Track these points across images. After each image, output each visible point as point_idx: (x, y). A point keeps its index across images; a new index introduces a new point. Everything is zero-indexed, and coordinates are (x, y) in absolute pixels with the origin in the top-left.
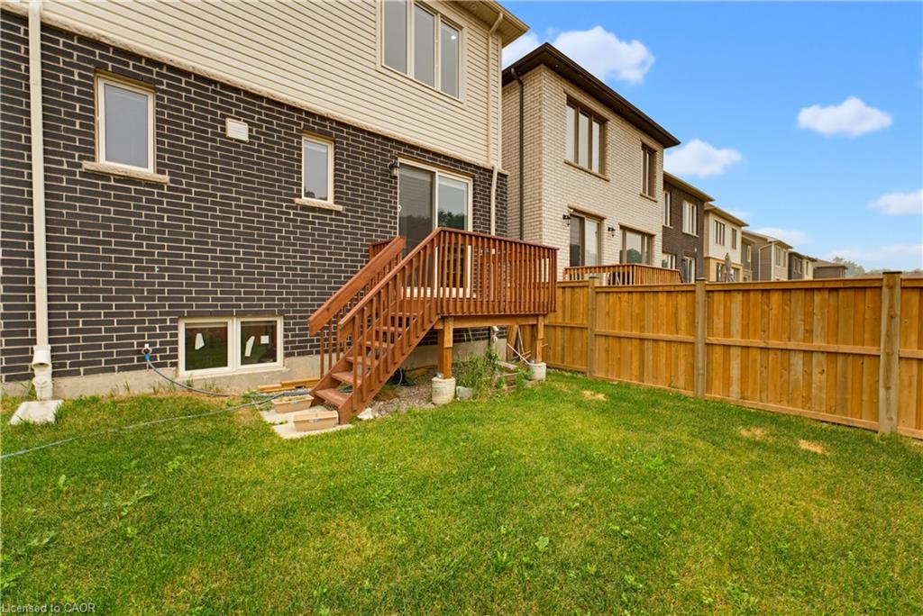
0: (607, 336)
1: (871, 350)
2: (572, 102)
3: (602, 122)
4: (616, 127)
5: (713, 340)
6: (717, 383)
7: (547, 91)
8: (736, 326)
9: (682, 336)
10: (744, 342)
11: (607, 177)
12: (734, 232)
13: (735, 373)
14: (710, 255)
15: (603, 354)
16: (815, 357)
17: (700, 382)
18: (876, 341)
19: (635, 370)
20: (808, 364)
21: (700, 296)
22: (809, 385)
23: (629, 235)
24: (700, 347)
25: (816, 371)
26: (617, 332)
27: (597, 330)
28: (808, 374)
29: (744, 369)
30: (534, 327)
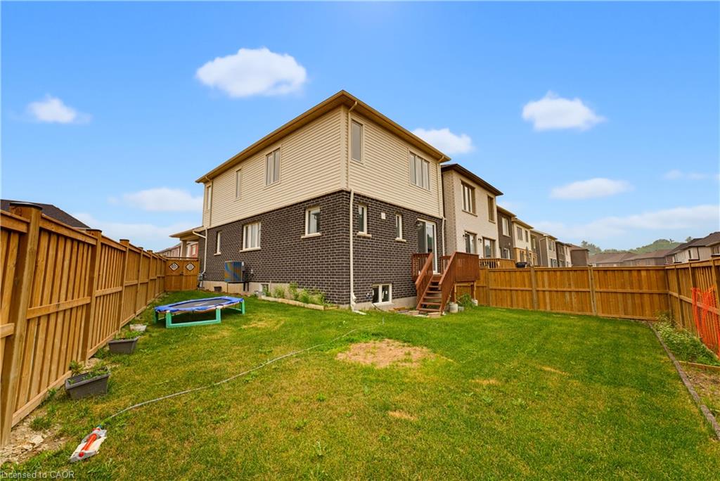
0: (495, 290)
1: (588, 290)
2: (463, 183)
3: (473, 189)
4: (478, 190)
5: (539, 289)
6: (542, 305)
7: (456, 180)
8: (546, 284)
9: (527, 288)
10: (550, 289)
11: (477, 214)
12: (526, 232)
13: (548, 301)
14: (517, 246)
15: (494, 297)
16: (573, 293)
17: (536, 305)
18: (589, 287)
19: (509, 303)
20: (571, 296)
21: (533, 273)
22: (572, 304)
23: (486, 241)
24: (534, 291)
25: (573, 298)
26: (500, 287)
27: (491, 287)
28: (571, 299)
29: (551, 299)
30: (472, 286)
